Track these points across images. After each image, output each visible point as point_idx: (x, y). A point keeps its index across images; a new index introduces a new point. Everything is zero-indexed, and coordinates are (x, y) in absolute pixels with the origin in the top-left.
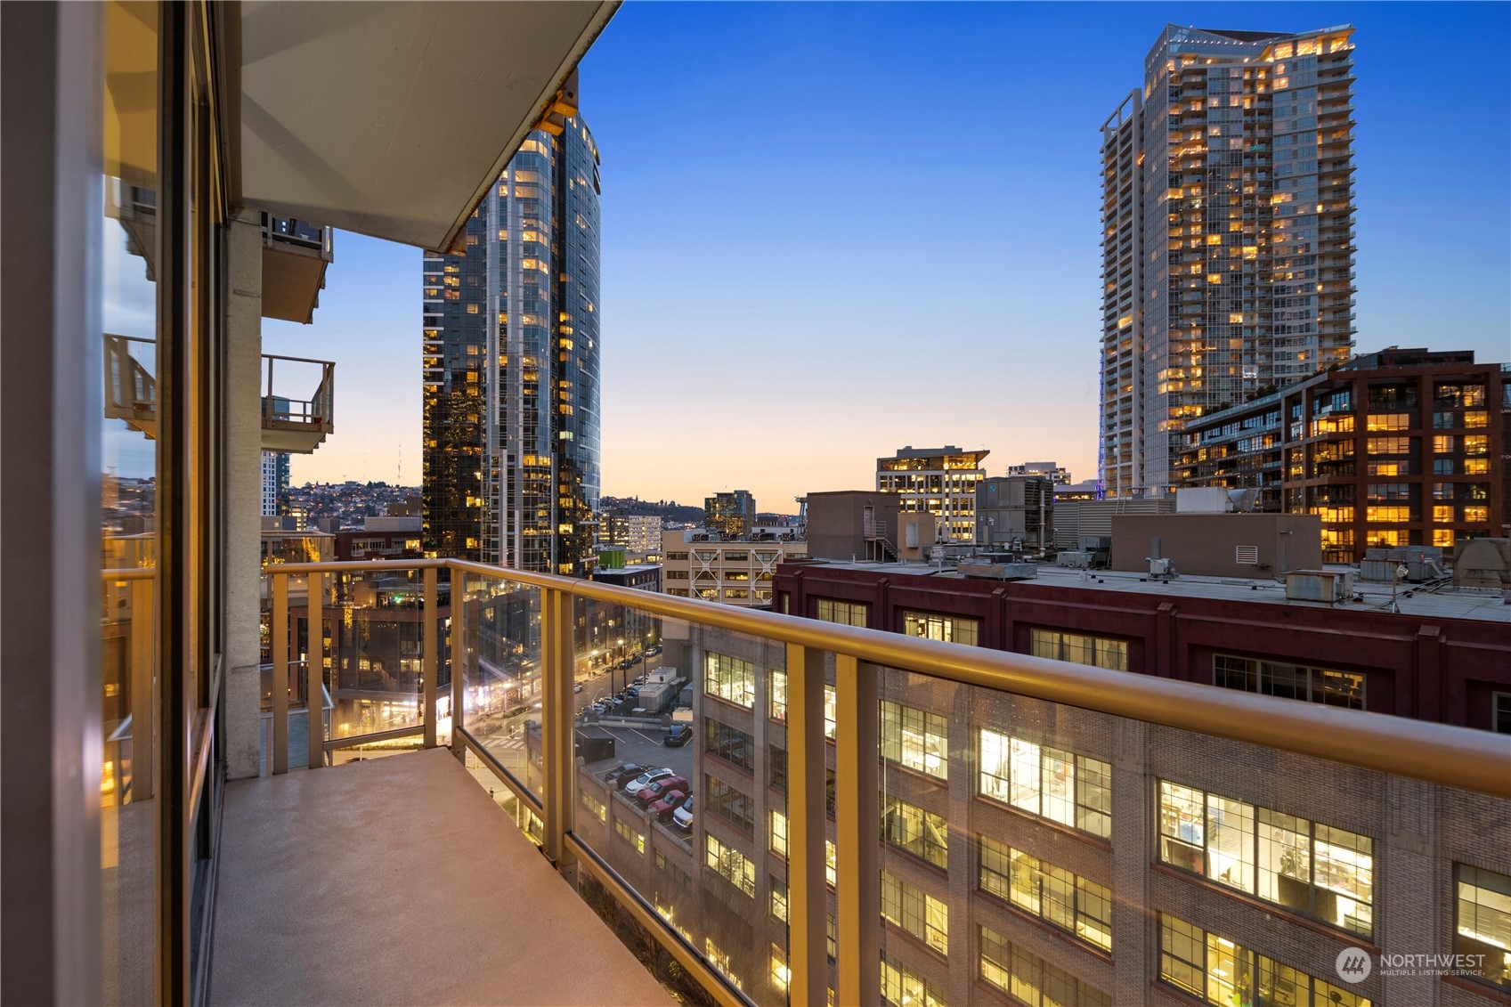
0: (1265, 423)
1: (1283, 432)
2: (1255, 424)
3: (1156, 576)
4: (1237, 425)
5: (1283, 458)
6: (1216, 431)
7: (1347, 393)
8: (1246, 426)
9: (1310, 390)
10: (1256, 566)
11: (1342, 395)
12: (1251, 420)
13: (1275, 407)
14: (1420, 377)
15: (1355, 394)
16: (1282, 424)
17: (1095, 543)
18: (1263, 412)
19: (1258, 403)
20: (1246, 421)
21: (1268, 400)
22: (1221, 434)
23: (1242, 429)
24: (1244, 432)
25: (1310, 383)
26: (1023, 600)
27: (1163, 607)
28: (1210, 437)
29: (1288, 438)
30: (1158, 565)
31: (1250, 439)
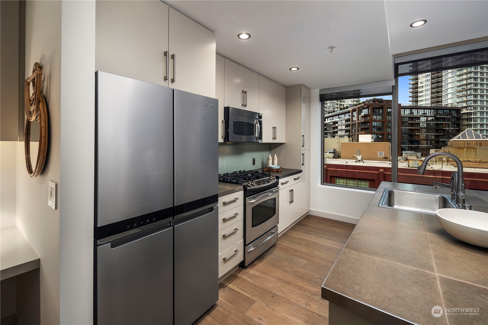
0: (345, 117)
1: (351, 119)
2: (342, 116)
3: (359, 161)
4: (337, 117)
5: (351, 126)
6: (331, 118)
7: (367, 109)
8: (340, 117)
9: (359, 108)
10: (384, 157)
11: (366, 110)
12: (341, 115)
13: (349, 112)
14: (384, 106)
15: (370, 110)
16: (350, 117)
17: (332, 151)
18: (344, 113)
19: (343, 111)
20: (340, 116)
21: (346, 110)
22: (333, 119)
23: (339, 118)
24: (340, 119)
25: (359, 106)
26: (333, 169)
27: (381, 170)
28: (330, 120)
29: (352, 121)
30: (359, 158)
31: (341, 121)
